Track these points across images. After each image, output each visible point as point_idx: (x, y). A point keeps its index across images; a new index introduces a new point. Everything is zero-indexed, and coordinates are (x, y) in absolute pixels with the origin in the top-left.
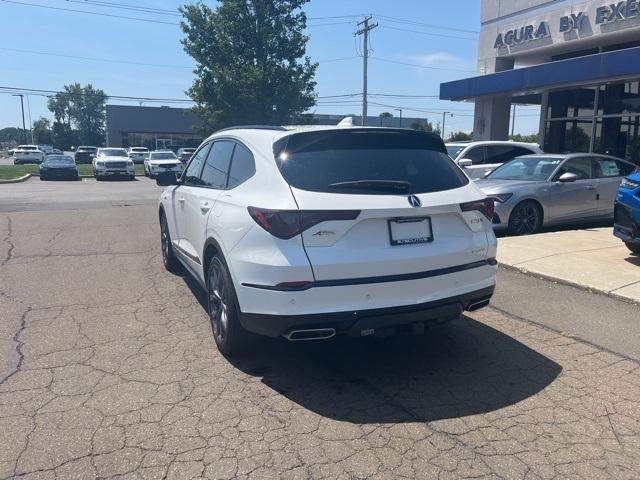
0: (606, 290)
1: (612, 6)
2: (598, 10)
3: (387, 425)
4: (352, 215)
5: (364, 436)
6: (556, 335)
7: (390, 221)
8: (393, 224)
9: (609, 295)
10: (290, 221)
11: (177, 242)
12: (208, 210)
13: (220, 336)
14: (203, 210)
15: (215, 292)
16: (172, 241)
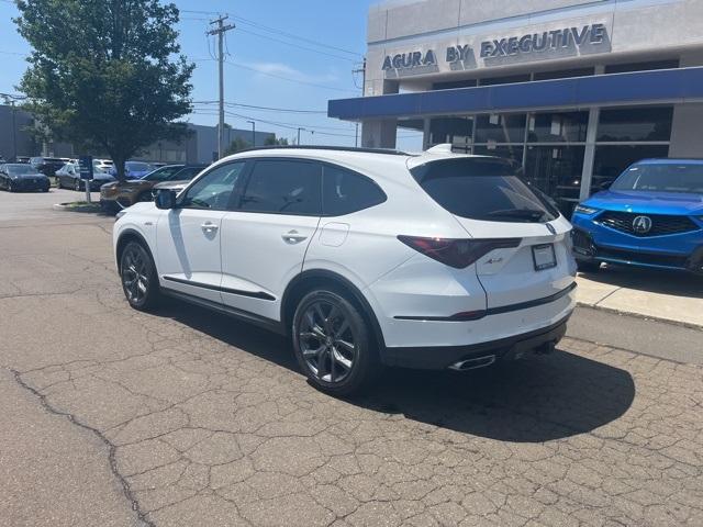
0: (592, 303)
1: (496, 42)
2: (483, 44)
3: (563, 439)
4: (514, 242)
5: (557, 453)
6: (593, 345)
7: (534, 247)
8: (536, 251)
9: (595, 308)
10: (464, 249)
11: (183, 277)
12: (305, 238)
13: (328, 377)
14: (287, 239)
15: (315, 329)
16: (161, 276)
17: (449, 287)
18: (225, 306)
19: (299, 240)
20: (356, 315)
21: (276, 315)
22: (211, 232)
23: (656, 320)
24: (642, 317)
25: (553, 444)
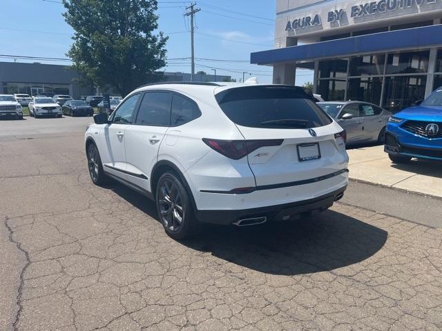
0: (389, 185)
1: (361, 6)
2: (353, 8)
3: (307, 275)
4: (278, 142)
5: (298, 283)
6: (374, 214)
7: (298, 145)
8: (299, 147)
9: (391, 188)
10: (239, 147)
11: (111, 165)
12: (158, 141)
13: (172, 228)
14: (151, 141)
15: (166, 198)
16: (103, 164)
17: (229, 171)
18: (130, 183)
19: (157, 141)
20: (182, 189)
21: (149, 189)
22: (121, 137)
23: (433, 197)
24: (422, 195)
25: (298, 277)
